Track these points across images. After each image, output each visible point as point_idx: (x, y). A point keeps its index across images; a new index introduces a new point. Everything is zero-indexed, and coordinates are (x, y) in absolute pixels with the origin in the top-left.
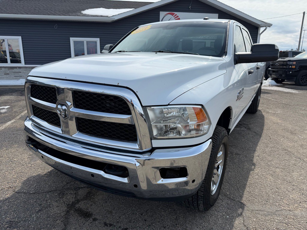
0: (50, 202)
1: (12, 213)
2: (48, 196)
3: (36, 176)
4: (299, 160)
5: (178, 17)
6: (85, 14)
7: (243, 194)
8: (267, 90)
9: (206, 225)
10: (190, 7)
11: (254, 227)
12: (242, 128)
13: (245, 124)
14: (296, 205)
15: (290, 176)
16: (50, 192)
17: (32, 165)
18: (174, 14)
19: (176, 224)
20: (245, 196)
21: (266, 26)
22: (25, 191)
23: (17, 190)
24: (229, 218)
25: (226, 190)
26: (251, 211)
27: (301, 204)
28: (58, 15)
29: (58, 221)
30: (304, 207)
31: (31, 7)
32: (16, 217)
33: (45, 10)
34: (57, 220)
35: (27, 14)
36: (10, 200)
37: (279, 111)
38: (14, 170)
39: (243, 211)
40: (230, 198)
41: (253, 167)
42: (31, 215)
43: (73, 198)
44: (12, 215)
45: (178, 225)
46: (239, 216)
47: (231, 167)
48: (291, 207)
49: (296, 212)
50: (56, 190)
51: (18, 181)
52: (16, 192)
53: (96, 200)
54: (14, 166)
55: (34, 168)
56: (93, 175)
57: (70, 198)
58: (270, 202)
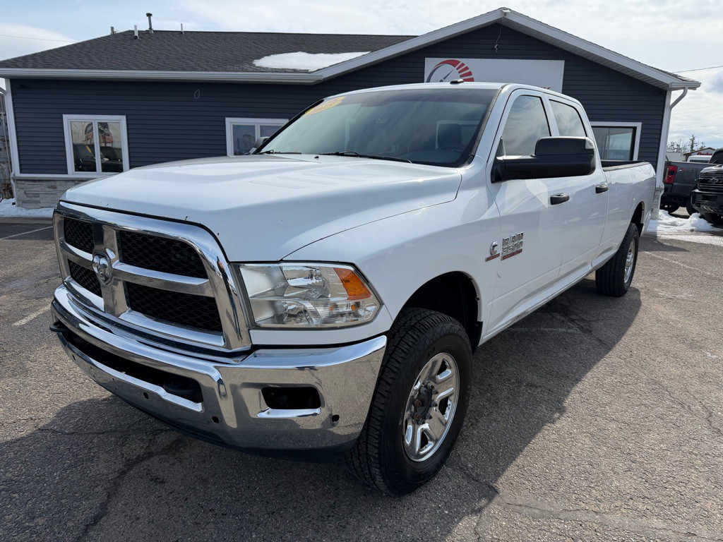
0: (94, 453)
1: (20, 465)
2: (95, 441)
3: (86, 402)
4: (679, 407)
5: (467, 68)
6: (260, 67)
7: (503, 470)
8: (679, 242)
9: (390, 524)
10: (496, 47)
11: (496, 537)
12: (570, 328)
13: (583, 320)
14: (618, 503)
15: (637, 440)
16: (103, 433)
17: (86, 381)
18: (459, 62)
19: (329, 516)
20: (506, 473)
21: (684, 88)
22: (56, 427)
23: (41, 425)
24: (448, 514)
25: (469, 459)
26: (504, 505)
27: (631, 502)
28: (202, 71)
29: (99, 487)
30: (635, 508)
31: (151, 54)
32: (24, 473)
33: (177, 59)
34: (96, 487)
35: (140, 69)
36: (23, 443)
37: (685, 294)
38: (49, 388)
39: (486, 505)
40: (469, 476)
41: (557, 415)
42: (51, 473)
43: (142, 448)
44: (18, 469)
45: (331, 518)
46: (471, 514)
47: (502, 412)
48: (604, 506)
49: (609, 517)
50: (115, 431)
51: (50, 408)
52: (39, 429)
53: (187, 455)
54: (51, 381)
55: (87, 387)
56: (146, 394)
57: (136, 447)
58: (557, 491)
